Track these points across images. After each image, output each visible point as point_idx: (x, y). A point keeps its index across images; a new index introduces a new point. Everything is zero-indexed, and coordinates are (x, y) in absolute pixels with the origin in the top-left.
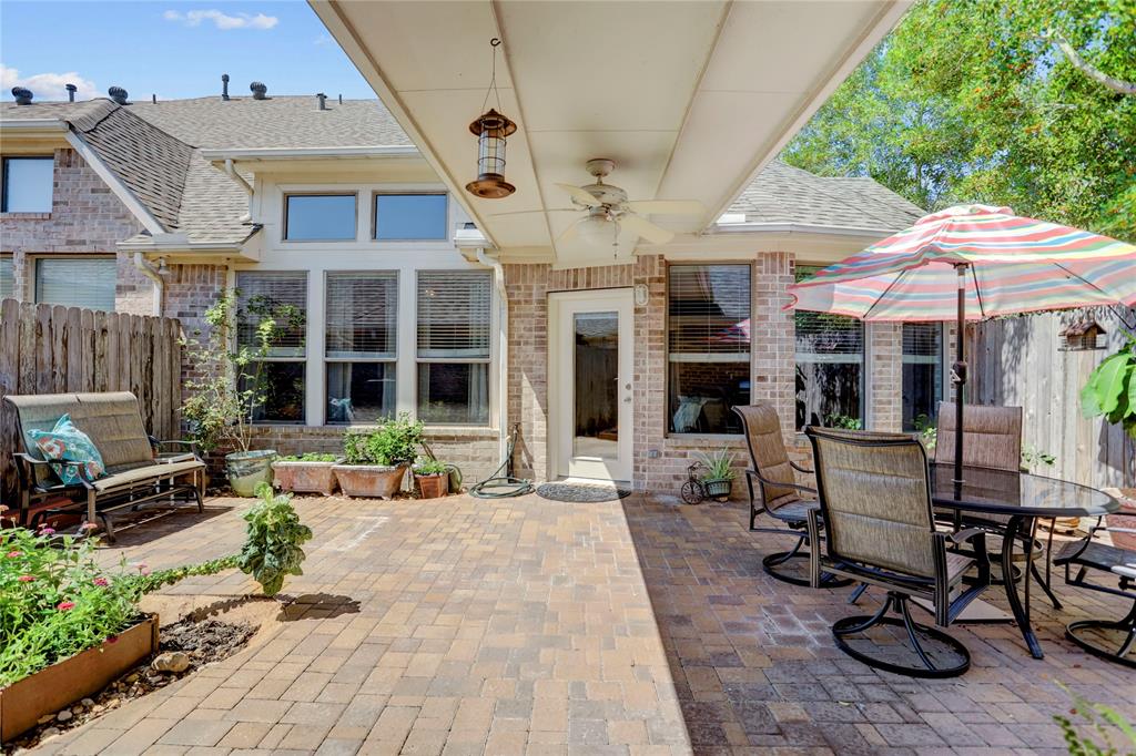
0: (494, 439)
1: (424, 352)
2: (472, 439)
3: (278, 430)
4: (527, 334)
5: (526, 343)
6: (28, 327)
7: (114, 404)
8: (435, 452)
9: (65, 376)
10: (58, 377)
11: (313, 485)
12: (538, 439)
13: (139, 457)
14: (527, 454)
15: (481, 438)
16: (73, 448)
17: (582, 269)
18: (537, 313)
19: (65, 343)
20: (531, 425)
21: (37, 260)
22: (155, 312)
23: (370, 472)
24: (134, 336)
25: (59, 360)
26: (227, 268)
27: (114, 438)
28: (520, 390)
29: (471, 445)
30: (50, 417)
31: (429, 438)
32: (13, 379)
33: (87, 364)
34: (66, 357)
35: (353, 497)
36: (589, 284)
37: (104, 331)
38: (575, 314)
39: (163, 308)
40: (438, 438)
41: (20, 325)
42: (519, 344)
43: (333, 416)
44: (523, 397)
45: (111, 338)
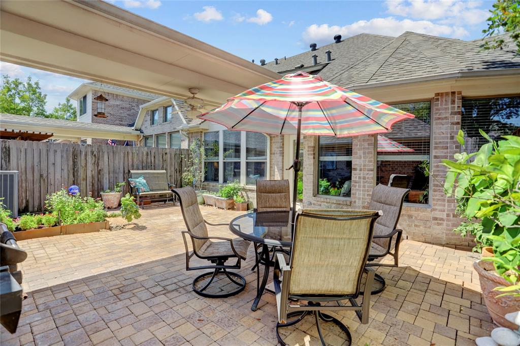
1: (249, 158)
3: (212, 184)
4: (277, 150)
5: (276, 153)
6: (145, 154)
7: (158, 173)
8: (249, 195)
9: (155, 166)
10: (153, 166)
11: (211, 202)
13: (163, 188)
16: (138, 184)
19: (154, 157)
21: (171, 134)
22: (187, 148)
23: (221, 200)
24: (175, 155)
25: (153, 161)
26: (202, 132)
27: (157, 183)
28: (274, 173)
30: (138, 176)
31: (248, 190)
32: (141, 166)
33: (161, 163)
34: (155, 161)
35: (218, 208)
37: (166, 154)
38: (294, 140)
39: (189, 146)
40: (250, 190)
41: (143, 153)
42: (274, 154)
43: (225, 181)
44: (275, 176)
45: (168, 155)
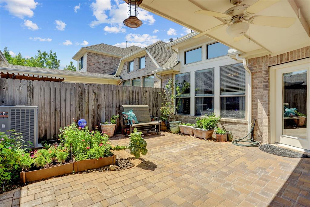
0: (246, 124)
1: (222, 93)
2: (238, 123)
3: (184, 116)
4: (260, 84)
5: (259, 88)
6: (131, 91)
7: (143, 108)
8: (225, 127)
9: (138, 102)
11: (188, 132)
12: (265, 126)
13: (147, 120)
14: (260, 131)
15: (241, 124)
16: (130, 117)
17: (285, 54)
18: (264, 76)
19: (138, 94)
20: (262, 120)
21: (144, 78)
22: (160, 87)
23: (201, 131)
24: (153, 93)
25: (137, 98)
26: (173, 74)
27: (142, 115)
28: (257, 106)
29: (237, 125)
30: (129, 109)
31: (223, 122)
32: (128, 102)
33: (143, 99)
34: (138, 98)
35: (197, 138)
36: (288, 59)
37: (146, 92)
38: (284, 74)
39: (161, 86)
40: (226, 122)
42: (256, 88)
43: (197, 113)
44: (258, 109)
45: (148, 93)
